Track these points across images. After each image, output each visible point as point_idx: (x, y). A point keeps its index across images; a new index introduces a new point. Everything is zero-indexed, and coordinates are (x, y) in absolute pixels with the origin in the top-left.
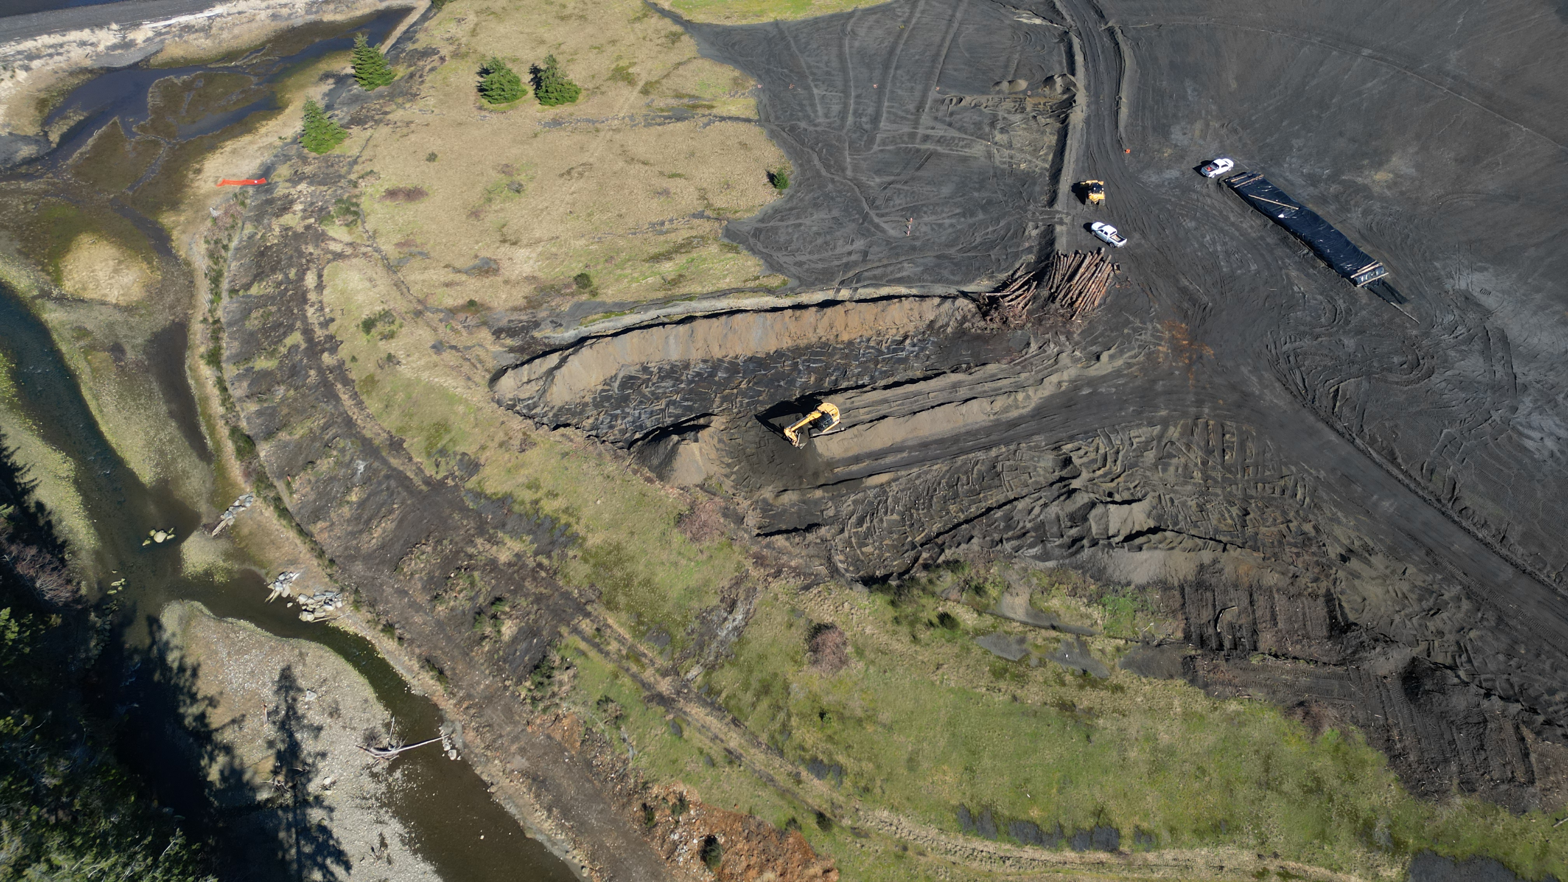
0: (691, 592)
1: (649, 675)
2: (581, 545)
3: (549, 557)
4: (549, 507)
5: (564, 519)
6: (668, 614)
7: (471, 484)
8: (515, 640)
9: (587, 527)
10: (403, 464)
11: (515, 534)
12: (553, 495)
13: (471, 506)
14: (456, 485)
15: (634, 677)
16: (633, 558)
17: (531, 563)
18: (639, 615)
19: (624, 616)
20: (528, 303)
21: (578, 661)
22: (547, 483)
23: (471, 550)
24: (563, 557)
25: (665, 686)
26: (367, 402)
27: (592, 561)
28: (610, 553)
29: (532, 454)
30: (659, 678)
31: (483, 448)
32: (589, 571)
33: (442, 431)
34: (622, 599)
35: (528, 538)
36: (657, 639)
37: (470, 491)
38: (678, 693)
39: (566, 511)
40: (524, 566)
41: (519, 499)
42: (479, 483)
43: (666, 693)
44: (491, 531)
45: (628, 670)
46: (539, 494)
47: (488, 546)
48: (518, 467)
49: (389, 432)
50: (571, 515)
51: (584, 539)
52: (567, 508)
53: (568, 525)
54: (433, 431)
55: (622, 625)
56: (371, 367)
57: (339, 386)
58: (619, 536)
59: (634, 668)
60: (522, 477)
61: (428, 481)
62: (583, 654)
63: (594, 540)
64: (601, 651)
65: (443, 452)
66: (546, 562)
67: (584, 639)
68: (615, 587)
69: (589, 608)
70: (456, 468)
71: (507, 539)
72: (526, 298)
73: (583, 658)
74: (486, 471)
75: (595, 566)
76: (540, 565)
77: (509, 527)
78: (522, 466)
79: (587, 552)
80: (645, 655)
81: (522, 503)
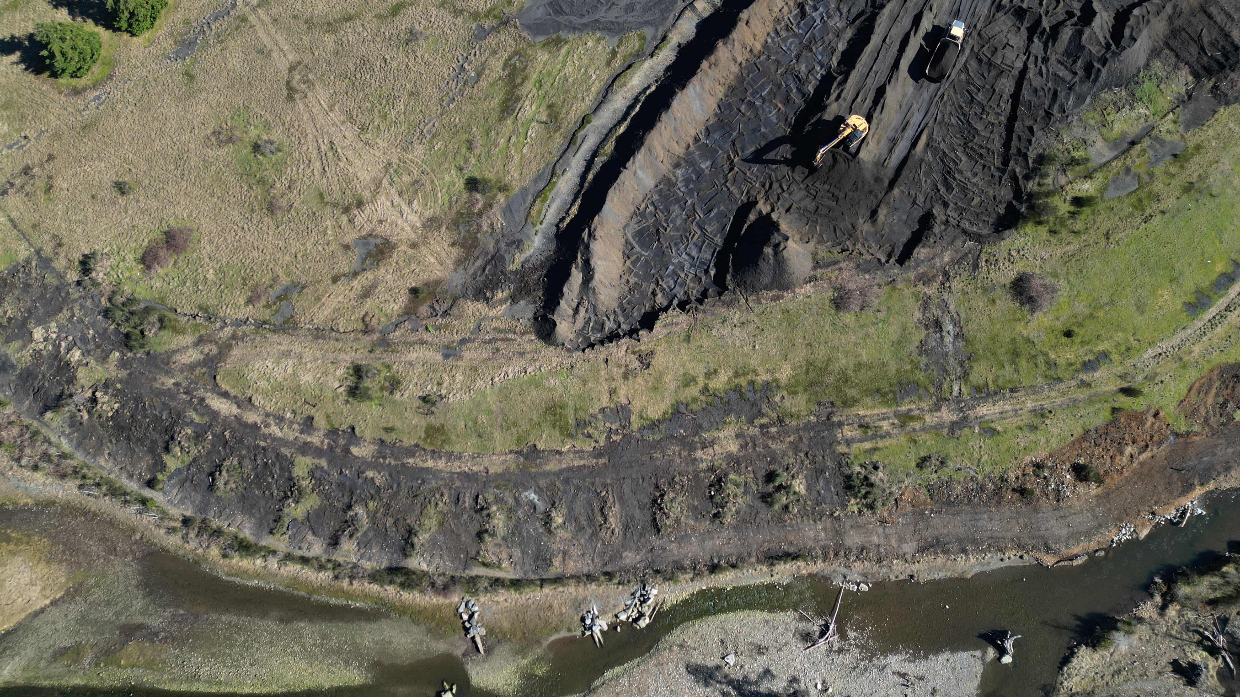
0: (899, 343)
1: (930, 419)
2: (778, 387)
3: (762, 415)
4: (719, 383)
5: (743, 381)
6: (898, 371)
7: (635, 423)
8: (809, 488)
9: (768, 371)
10: (560, 462)
11: (719, 425)
12: (711, 374)
13: (657, 437)
14: (624, 436)
15: (923, 429)
16: (829, 360)
17: (754, 431)
18: (878, 391)
19: (868, 401)
20: (463, 245)
21: (875, 458)
22: (698, 370)
23: (703, 466)
24: (772, 406)
25: (947, 415)
26: (457, 449)
27: (800, 389)
28: (807, 372)
29: (658, 361)
30: (939, 414)
31: (612, 392)
32: (805, 397)
33: (558, 410)
34: (852, 392)
35: (732, 418)
36: (908, 393)
37: (642, 428)
38: (961, 410)
39: (737, 374)
40: (753, 439)
41: (689, 399)
42: (641, 417)
43: (955, 418)
44: (696, 439)
45: (914, 430)
46: (701, 381)
47: (711, 451)
48: (659, 379)
49: (511, 452)
50: (744, 374)
51: (776, 380)
52: (736, 372)
53: (752, 383)
54: (550, 418)
55: (873, 407)
56: (419, 422)
57: (411, 461)
58: (800, 355)
59: (917, 425)
60: (670, 382)
61: (598, 454)
62: (875, 449)
63: (785, 374)
64: (882, 437)
65: (581, 424)
66: (765, 421)
67: (861, 441)
68: (838, 389)
69: (835, 419)
70: (608, 425)
71: (716, 434)
72: (453, 244)
73: (877, 452)
74: (636, 405)
75: (805, 390)
76: (762, 426)
77: (705, 425)
78: (661, 374)
79: (787, 387)
80: (910, 410)
81: (695, 400)
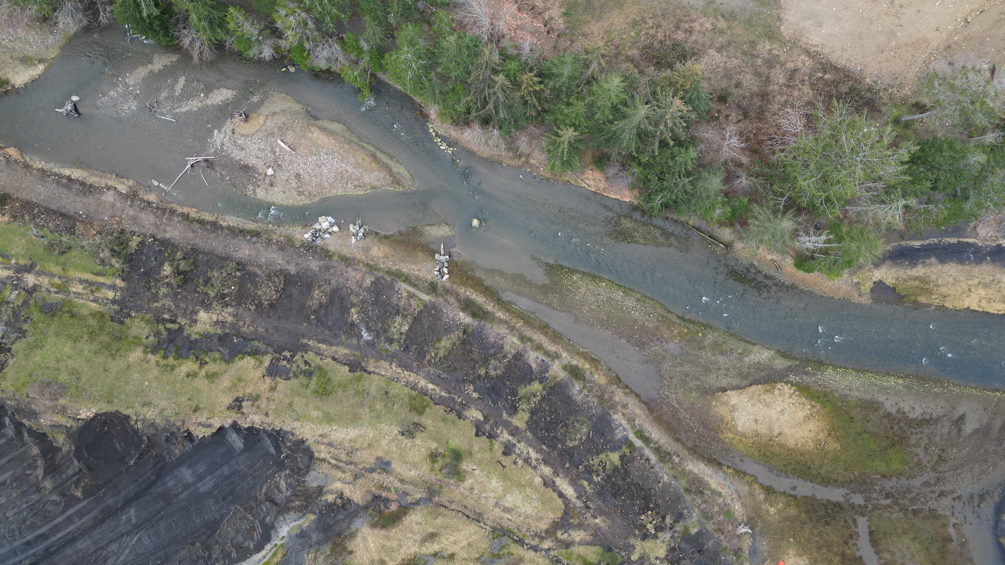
0: (37, 345)
1: (45, 281)
2: (146, 347)
3: (168, 330)
4: (189, 366)
5: (171, 360)
6: (49, 325)
7: (267, 360)
8: (161, 265)
9: (148, 362)
10: (336, 352)
11: (206, 336)
12: (191, 375)
13: (256, 343)
14: (280, 354)
15: (53, 275)
16: (96, 353)
17: (182, 321)
18: (73, 316)
19: (85, 312)
20: (345, 548)
21: (99, 268)
22: (200, 383)
23: (230, 309)
24: (157, 334)
25: (30, 279)
26: (407, 390)
27: (131, 339)
28: (118, 350)
29: (228, 400)
30: (37, 282)
31: (273, 389)
32: (129, 332)
33: (320, 390)
34: (92, 322)
35: (194, 337)
36: (51, 305)
37: (265, 353)
38: (18, 279)
39: (173, 368)
40: (184, 316)
41: (218, 362)
42: (261, 362)
43: (26, 275)
44: (227, 331)
45: (60, 278)
46: (203, 372)
47: (220, 318)
48: (234, 387)
49: (369, 373)
50: (167, 366)
51: (145, 352)
52: (172, 370)
53: (165, 357)
54: (329, 388)
55: (83, 305)
56: (427, 420)
57: (443, 394)
58: (116, 365)
59: (56, 280)
60: (226, 380)
61: (305, 348)
62: (98, 274)
63: (136, 354)
64: (86, 281)
65: (309, 374)
66: (170, 326)
67: (104, 284)
68: (101, 328)
69: (116, 307)
70: (288, 366)
71: (211, 330)
72: (351, 552)
73: (96, 272)
74: (259, 373)
75: (127, 337)
76: (174, 322)
77: (216, 339)
78: (230, 389)
79: (139, 345)
80: (56, 293)
81: (214, 360)
